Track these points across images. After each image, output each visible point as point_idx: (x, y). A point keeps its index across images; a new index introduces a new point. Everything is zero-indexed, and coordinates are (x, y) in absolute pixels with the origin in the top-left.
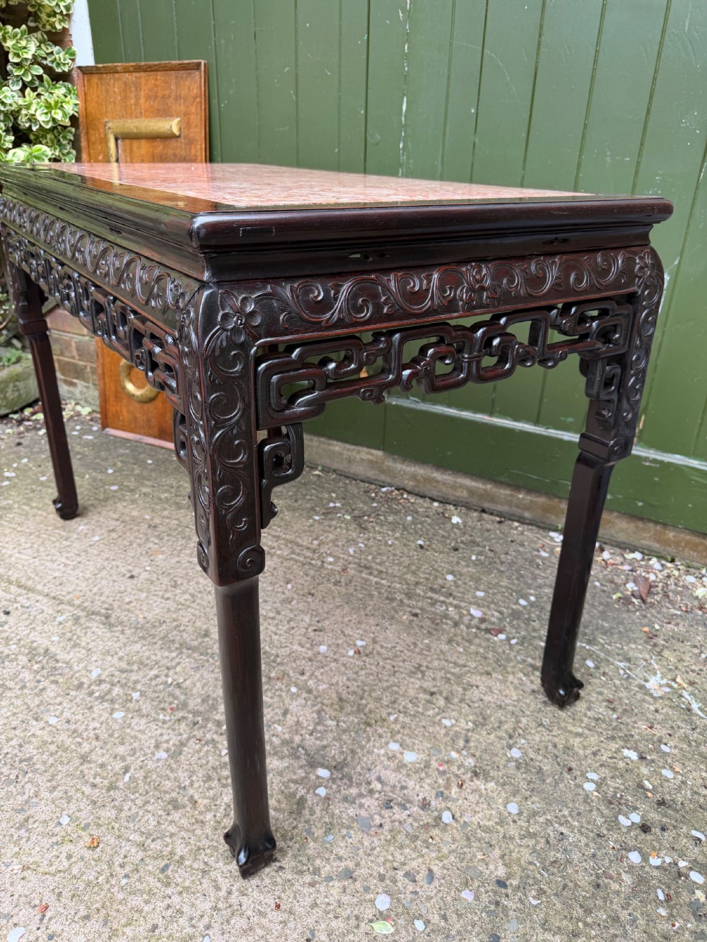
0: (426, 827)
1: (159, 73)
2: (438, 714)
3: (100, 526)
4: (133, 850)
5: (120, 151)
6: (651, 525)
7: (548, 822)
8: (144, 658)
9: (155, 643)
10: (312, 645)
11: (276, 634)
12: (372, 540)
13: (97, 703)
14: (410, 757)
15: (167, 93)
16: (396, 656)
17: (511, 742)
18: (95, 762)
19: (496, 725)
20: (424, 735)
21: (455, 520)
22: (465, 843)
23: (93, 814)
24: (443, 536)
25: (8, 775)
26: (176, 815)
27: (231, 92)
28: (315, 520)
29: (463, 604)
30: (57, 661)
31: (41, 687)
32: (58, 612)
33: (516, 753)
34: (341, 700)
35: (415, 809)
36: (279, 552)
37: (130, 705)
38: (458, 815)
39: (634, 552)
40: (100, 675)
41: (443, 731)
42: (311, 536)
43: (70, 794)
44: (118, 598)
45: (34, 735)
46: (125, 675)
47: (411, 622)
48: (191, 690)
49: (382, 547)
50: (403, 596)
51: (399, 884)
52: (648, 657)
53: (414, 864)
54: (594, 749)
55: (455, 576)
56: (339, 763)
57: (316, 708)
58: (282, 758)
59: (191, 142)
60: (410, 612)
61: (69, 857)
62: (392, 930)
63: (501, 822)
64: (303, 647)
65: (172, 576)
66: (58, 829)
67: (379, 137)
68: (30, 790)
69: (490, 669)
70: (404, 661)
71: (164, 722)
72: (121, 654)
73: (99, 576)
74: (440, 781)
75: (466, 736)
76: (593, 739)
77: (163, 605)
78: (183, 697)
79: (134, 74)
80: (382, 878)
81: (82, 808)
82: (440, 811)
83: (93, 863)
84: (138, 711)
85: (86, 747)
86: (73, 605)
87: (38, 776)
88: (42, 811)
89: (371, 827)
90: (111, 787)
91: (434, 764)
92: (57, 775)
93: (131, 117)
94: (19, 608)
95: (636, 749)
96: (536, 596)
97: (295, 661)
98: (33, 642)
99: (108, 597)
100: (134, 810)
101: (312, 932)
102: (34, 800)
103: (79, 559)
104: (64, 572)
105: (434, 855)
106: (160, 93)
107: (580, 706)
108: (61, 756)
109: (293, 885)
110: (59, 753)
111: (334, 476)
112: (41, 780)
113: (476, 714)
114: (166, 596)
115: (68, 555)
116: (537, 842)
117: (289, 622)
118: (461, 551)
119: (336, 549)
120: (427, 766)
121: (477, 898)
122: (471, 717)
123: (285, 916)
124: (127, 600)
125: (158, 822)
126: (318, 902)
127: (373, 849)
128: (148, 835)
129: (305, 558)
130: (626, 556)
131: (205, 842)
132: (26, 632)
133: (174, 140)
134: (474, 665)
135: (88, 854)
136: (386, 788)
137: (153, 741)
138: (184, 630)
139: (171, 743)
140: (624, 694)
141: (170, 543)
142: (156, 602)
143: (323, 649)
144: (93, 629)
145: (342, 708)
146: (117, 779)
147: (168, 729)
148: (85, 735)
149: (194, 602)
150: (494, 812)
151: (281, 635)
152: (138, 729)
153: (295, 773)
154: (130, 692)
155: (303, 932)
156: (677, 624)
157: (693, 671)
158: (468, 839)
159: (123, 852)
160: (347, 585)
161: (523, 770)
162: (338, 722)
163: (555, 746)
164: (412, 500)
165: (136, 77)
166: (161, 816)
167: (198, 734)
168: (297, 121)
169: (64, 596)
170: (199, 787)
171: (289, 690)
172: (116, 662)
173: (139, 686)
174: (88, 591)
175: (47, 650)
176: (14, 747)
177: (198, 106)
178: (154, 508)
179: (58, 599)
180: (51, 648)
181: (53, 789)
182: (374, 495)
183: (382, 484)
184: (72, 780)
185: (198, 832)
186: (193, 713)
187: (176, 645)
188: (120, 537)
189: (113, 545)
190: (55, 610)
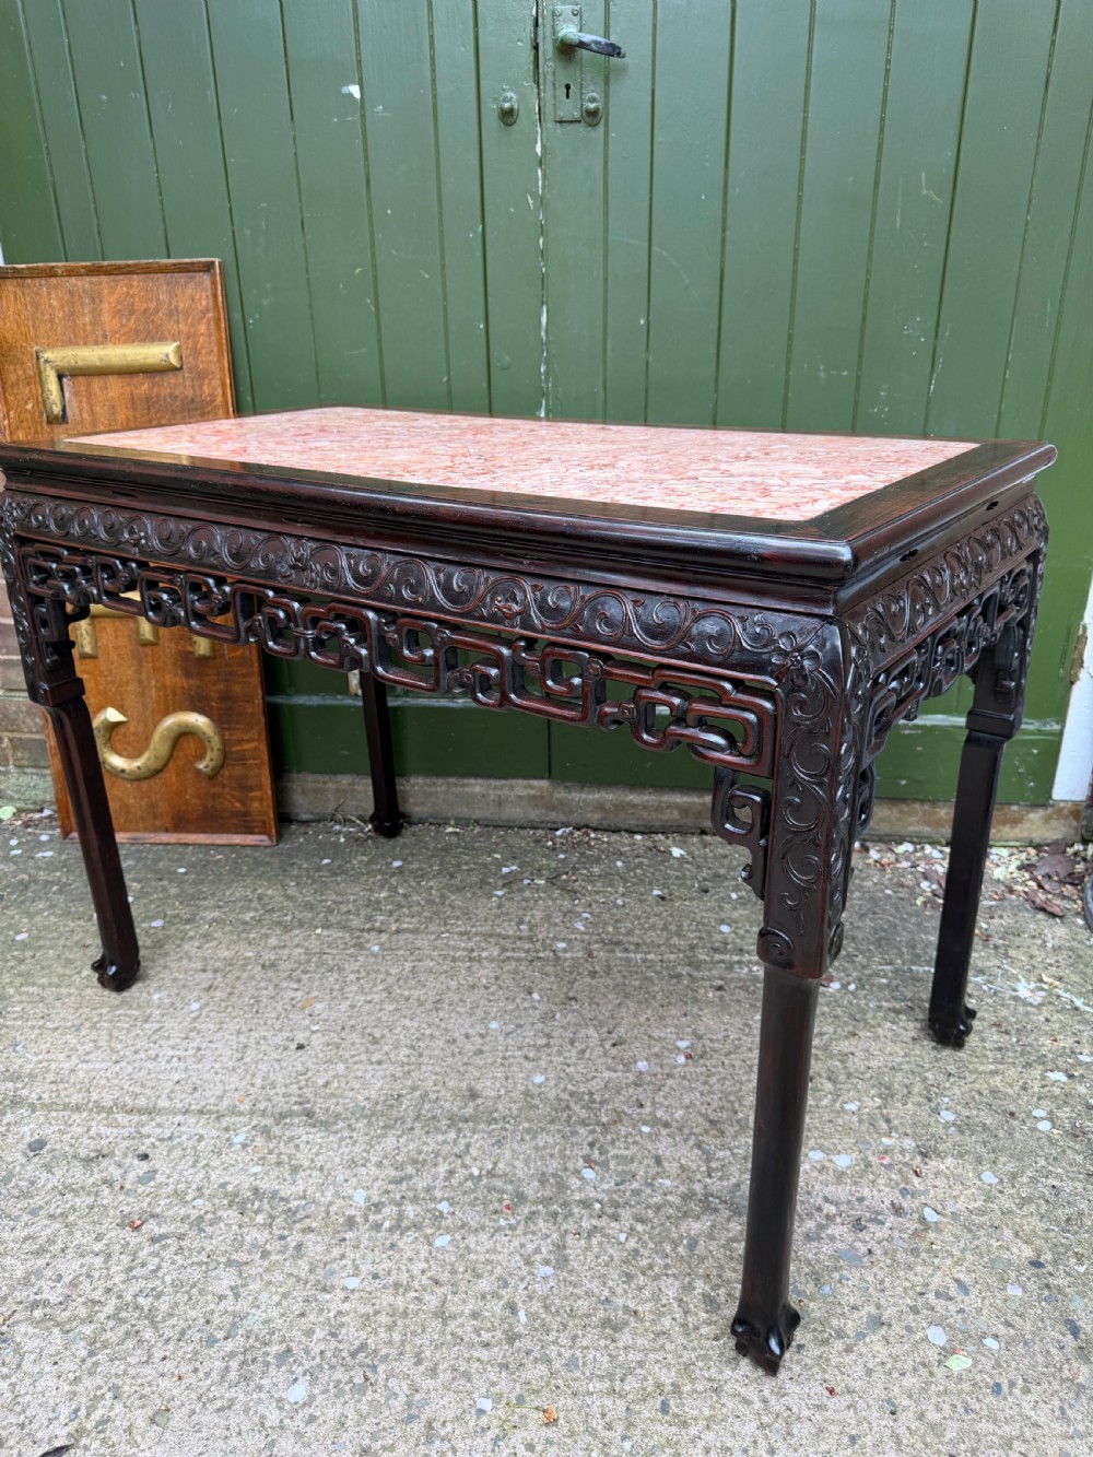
0: (916, 1233)
1: (135, 276)
2: (835, 1101)
3: (184, 986)
4: (608, 1402)
5: (67, 395)
7: (1033, 1180)
8: (413, 1153)
9: (412, 1129)
10: (624, 1065)
11: (568, 1065)
12: (594, 906)
13: (396, 1236)
14: (843, 1161)
15: (152, 305)
16: (737, 1048)
17: (933, 1105)
18: (461, 1314)
19: (905, 1092)
20: (837, 1131)
21: (677, 852)
22: (969, 1236)
23: (515, 1381)
24: (677, 878)
25: (351, 1380)
26: (625, 1338)
27: (265, 302)
28: (500, 898)
30: (282, 1199)
31: (293, 1244)
32: (226, 1129)
33: (948, 1116)
34: (712, 1122)
35: (892, 1218)
36: (484, 954)
37: (449, 1221)
38: (939, 1208)
39: (901, 843)
40: (368, 1199)
41: (855, 1119)
42: (511, 920)
43: (462, 1369)
44: (303, 1083)
45: (340, 1313)
46: (404, 1185)
47: (721, 998)
48: (514, 1175)
49: (614, 911)
50: (687, 968)
51: (938, 1308)
52: (997, 963)
53: (936, 1281)
54: (1021, 1083)
55: (729, 925)
57: (691, 1142)
58: (698, 1218)
59: (201, 376)
60: (711, 986)
61: (530, 1447)
62: (970, 1361)
63: (989, 1198)
64: (615, 1071)
65: (359, 1028)
66: (484, 1421)
67: (508, 358)
68: (401, 1387)
69: (851, 1028)
71: (512, 1228)
72: (374, 1159)
73: (247, 1060)
74: (893, 1176)
75: (882, 1115)
76: (1012, 1073)
77: (381, 1073)
78: (510, 1187)
79: (88, 279)
80: (915, 1310)
81: (495, 1379)
82: (919, 1211)
83: (568, 1441)
84: (463, 1226)
85: (432, 1301)
86: (241, 1114)
87: (395, 1363)
88: (443, 1406)
89: (860, 1259)
90: (512, 1338)
91: (874, 1160)
92: (421, 1353)
93: (85, 344)
94: (157, 1143)
95: (1058, 1069)
97: (619, 1092)
98: (223, 1185)
99: (286, 1086)
100: (567, 1354)
101: (889, 1401)
102: (417, 1397)
103: (195, 1044)
104: (186, 1069)
105: (949, 1262)
106: (140, 306)
107: (972, 1040)
108: (406, 1326)
109: (828, 1360)
110: (400, 1322)
111: (477, 830)
112: (406, 1365)
113: (874, 1086)
114: (374, 1059)
115: (171, 1042)
116: (1038, 1206)
117: (572, 1042)
118: (712, 891)
119: (558, 929)
120: (868, 1165)
121: (1025, 1291)
122: (873, 1092)
123: (848, 1397)
124: (321, 1082)
125: (610, 1355)
126: (870, 1365)
127: (882, 1282)
128: (611, 1376)
129: (527, 951)
130: (896, 850)
131: (687, 1356)
132: (200, 1176)
133: (171, 374)
134: (831, 1030)
135: (552, 1433)
136: (842, 1208)
137: (518, 1258)
138: (438, 1098)
139: (543, 1250)
140: (1004, 1012)
141: (317, 983)
142: (366, 1071)
143: (642, 1065)
144: (304, 1138)
145: (722, 1133)
146: (510, 1325)
147: (525, 1234)
148: (416, 1284)
149: (420, 1055)
150: (974, 1190)
151: (575, 1065)
152: (484, 1249)
153: (728, 1230)
154: (432, 1205)
155: (881, 1407)
156: (1001, 917)
157: (1051, 965)
158: (970, 1231)
159: (595, 1409)
160: (608, 974)
161: (968, 1133)
162: (730, 1149)
163: (980, 1094)
164: (606, 839)
165: (91, 283)
166: (606, 1347)
167: (569, 1225)
168: (380, 341)
169: (215, 1105)
170: (626, 1292)
171: (640, 1131)
172: (378, 1173)
173: (438, 1194)
174: (249, 1087)
175: (256, 1190)
176: (324, 1339)
177: (212, 323)
178: (247, 939)
179: (210, 1112)
180: (261, 1185)
181: (433, 1372)
182: (550, 843)
183: (554, 826)
184: (449, 1349)
185: (668, 1346)
186: (541, 1202)
187: (445, 1122)
188: (230, 994)
189: (230, 1009)
190: (218, 1129)
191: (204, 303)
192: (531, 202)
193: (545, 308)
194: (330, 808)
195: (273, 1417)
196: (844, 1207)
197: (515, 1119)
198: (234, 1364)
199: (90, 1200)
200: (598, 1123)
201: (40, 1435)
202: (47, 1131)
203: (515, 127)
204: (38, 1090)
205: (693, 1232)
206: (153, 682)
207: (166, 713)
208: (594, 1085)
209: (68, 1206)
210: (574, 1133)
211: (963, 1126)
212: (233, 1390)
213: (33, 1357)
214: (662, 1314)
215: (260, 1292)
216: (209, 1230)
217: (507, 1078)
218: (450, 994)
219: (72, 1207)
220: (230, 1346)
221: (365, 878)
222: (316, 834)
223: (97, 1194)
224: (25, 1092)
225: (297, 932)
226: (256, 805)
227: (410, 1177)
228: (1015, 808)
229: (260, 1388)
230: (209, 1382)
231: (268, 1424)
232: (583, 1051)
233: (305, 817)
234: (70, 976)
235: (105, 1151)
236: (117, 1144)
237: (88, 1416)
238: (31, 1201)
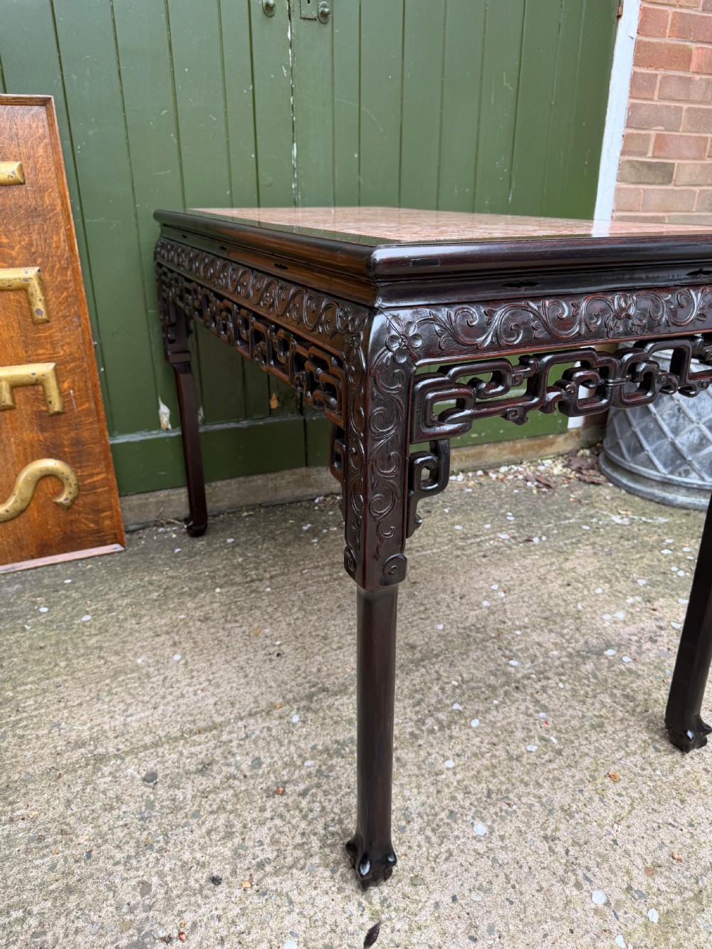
3: (154, 649)
4: (631, 759)
6: (506, 444)
8: (410, 687)
10: (476, 606)
11: (448, 615)
13: (447, 731)
14: (620, 616)
16: (521, 580)
17: (631, 579)
19: (614, 577)
20: (604, 603)
23: (581, 770)
25: (501, 810)
26: (609, 728)
27: (90, 132)
28: (318, 542)
29: (492, 536)
32: (281, 718)
33: (641, 582)
34: (546, 619)
35: (663, 632)
37: (467, 714)
41: (605, 596)
43: (551, 777)
44: (303, 675)
45: (458, 782)
46: (423, 705)
47: (489, 560)
48: (477, 677)
50: (459, 551)
52: (595, 511)
54: (655, 559)
56: (605, 643)
57: (546, 631)
58: (584, 663)
59: (42, 189)
60: (479, 556)
61: (620, 795)
64: (475, 610)
65: (306, 634)
66: (586, 794)
67: (271, 178)
68: (532, 800)
70: (529, 580)
71: (502, 703)
73: (251, 675)
74: (646, 615)
75: (615, 590)
76: (648, 556)
78: (480, 684)
81: (571, 774)
82: (669, 625)
84: (478, 712)
85: (501, 754)
86: (281, 706)
87: (516, 791)
88: (561, 798)
89: (667, 653)
91: (631, 610)
92: (522, 779)
94: (242, 742)
95: (663, 548)
96: (507, 511)
97: (487, 620)
98: (314, 748)
99: (293, 680)
100: (592, 747)
102: (544, 800)
103: (202, 679)
104: (214, 694)
108: (502, 771)
110: (496, 771)
112: (522, 788)
113: (599, 579)
115: (184, 684)
117: (438, 603)
120: (631, 613)
122: (601, 581)
124: (314, 670)
125: (611, 739)
128: (621, 748)
130: (501, 471)
132: (293, 748)
134: (555, 560)
135: (622, 784)
137: (522, 716)
139: (531, 707)
140: (620, 531)
141: (250, 619)
144: (336, 703)
145: (555, 621)
146: (552, 747)
147: (513, 703)
148: (483, 749)
150: (682, 608)
151: (452, 614)
152: (500, 719)
154: (450, 709)
156: (576, 491)
157: (617, 506)
159: (629, 765)
161: (656, 586)
162: (567, 628)
163: (644, 568)
166: (605, 736)
167: (530, 690)
168: (181, 165)
170: (588, 709)
171: (517, 635)
172: (402, 704)
173: (448, 702)
174: (269, 690)
175: (337, 742)
176: (465, 797)
177: (49, 147)
178: (169, 608)
179: (256, 713)
180: (338, 738)
181: (538, 785)
182: (316, 508)
183: (311, 498)
184: (535, 771)
185: (631, 723)
186: (504, 685)
187: (411, 665)
188: (195, 643)
189: (205, 651)
190: (275, 719)
191: (41, 131)
192: (285, 71)
193: (295, 145)
194: (152, 517)
195: (481, 847)
196: (639, 635)
197: (447, 650)
198: (429, 833)
199: (231, 792)
200: (491, 638)
201: (351, 928)
202: (151, 765)
203: (274, 18)
204: (111, 745)
205: (589, 670)
206: (12, 439)
207: (26, 463)
208: (472, 620)
209: (218, 802)
210: (486, 647)
211: (653, 584)
212: (443, 845)
213: (295, 892)
214: (613, 711)
215: (401, 792)
216: (333, 774)
217: (422, 632)
218: (343, 601)
219: (222, 801)
220: (416, 825)
221: (216, 553)
222: (151, 537)
223: (231, 787)
224: (101, 750)
225: (203, 596)
226: (107, 522)
227: (422, 700)
228: (551, 436)
229: (457, 837)
230: (424, 849)
231: (482, 852)
232: (448, 606)
233: (132, 528)
234: (52, 669)
235: (208, 762)
236: (213, 754)
237: (371, 903)
238: (186, 811)
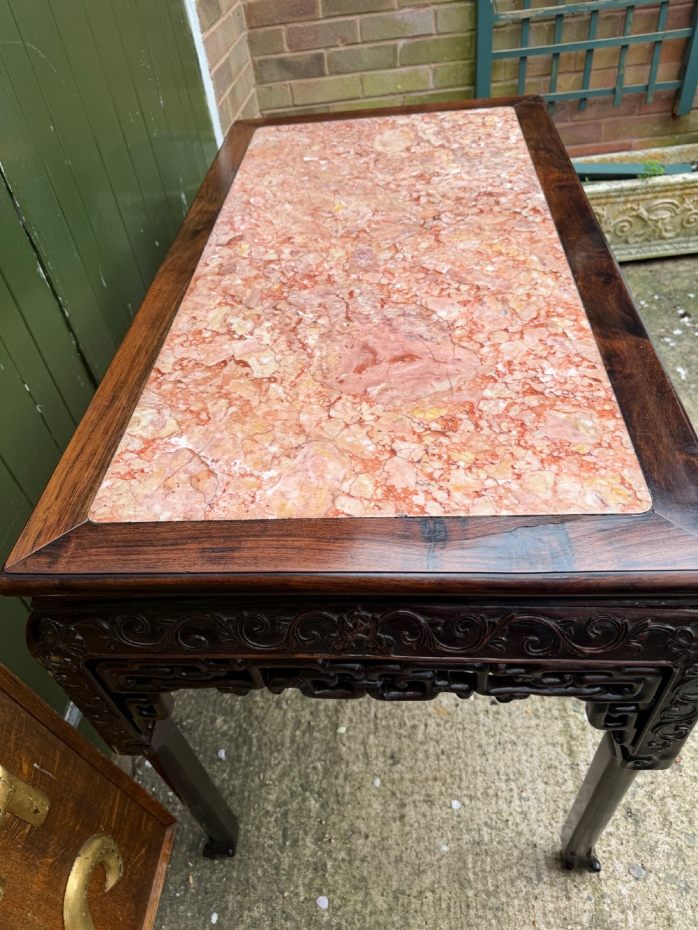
73: (514, 738)
86: (567, 725)
103: (504, 786)
104: (533, 781)
115: (505, 807)
169: (562, 745)
174: (540, 728)
178: (352, 794)
188: (435, 779)
189: (457, 772)
190: (585, 735)
199: (669, 800)
202: (620, 867)
204: (581, 905)
209: (679, 815)
219: (679, 811)
221: (258, 712)
223: (662, 799)
225: (344, 749)
238: (684, 847)
